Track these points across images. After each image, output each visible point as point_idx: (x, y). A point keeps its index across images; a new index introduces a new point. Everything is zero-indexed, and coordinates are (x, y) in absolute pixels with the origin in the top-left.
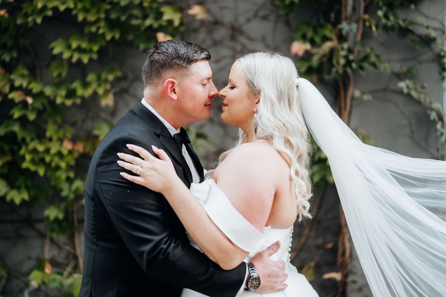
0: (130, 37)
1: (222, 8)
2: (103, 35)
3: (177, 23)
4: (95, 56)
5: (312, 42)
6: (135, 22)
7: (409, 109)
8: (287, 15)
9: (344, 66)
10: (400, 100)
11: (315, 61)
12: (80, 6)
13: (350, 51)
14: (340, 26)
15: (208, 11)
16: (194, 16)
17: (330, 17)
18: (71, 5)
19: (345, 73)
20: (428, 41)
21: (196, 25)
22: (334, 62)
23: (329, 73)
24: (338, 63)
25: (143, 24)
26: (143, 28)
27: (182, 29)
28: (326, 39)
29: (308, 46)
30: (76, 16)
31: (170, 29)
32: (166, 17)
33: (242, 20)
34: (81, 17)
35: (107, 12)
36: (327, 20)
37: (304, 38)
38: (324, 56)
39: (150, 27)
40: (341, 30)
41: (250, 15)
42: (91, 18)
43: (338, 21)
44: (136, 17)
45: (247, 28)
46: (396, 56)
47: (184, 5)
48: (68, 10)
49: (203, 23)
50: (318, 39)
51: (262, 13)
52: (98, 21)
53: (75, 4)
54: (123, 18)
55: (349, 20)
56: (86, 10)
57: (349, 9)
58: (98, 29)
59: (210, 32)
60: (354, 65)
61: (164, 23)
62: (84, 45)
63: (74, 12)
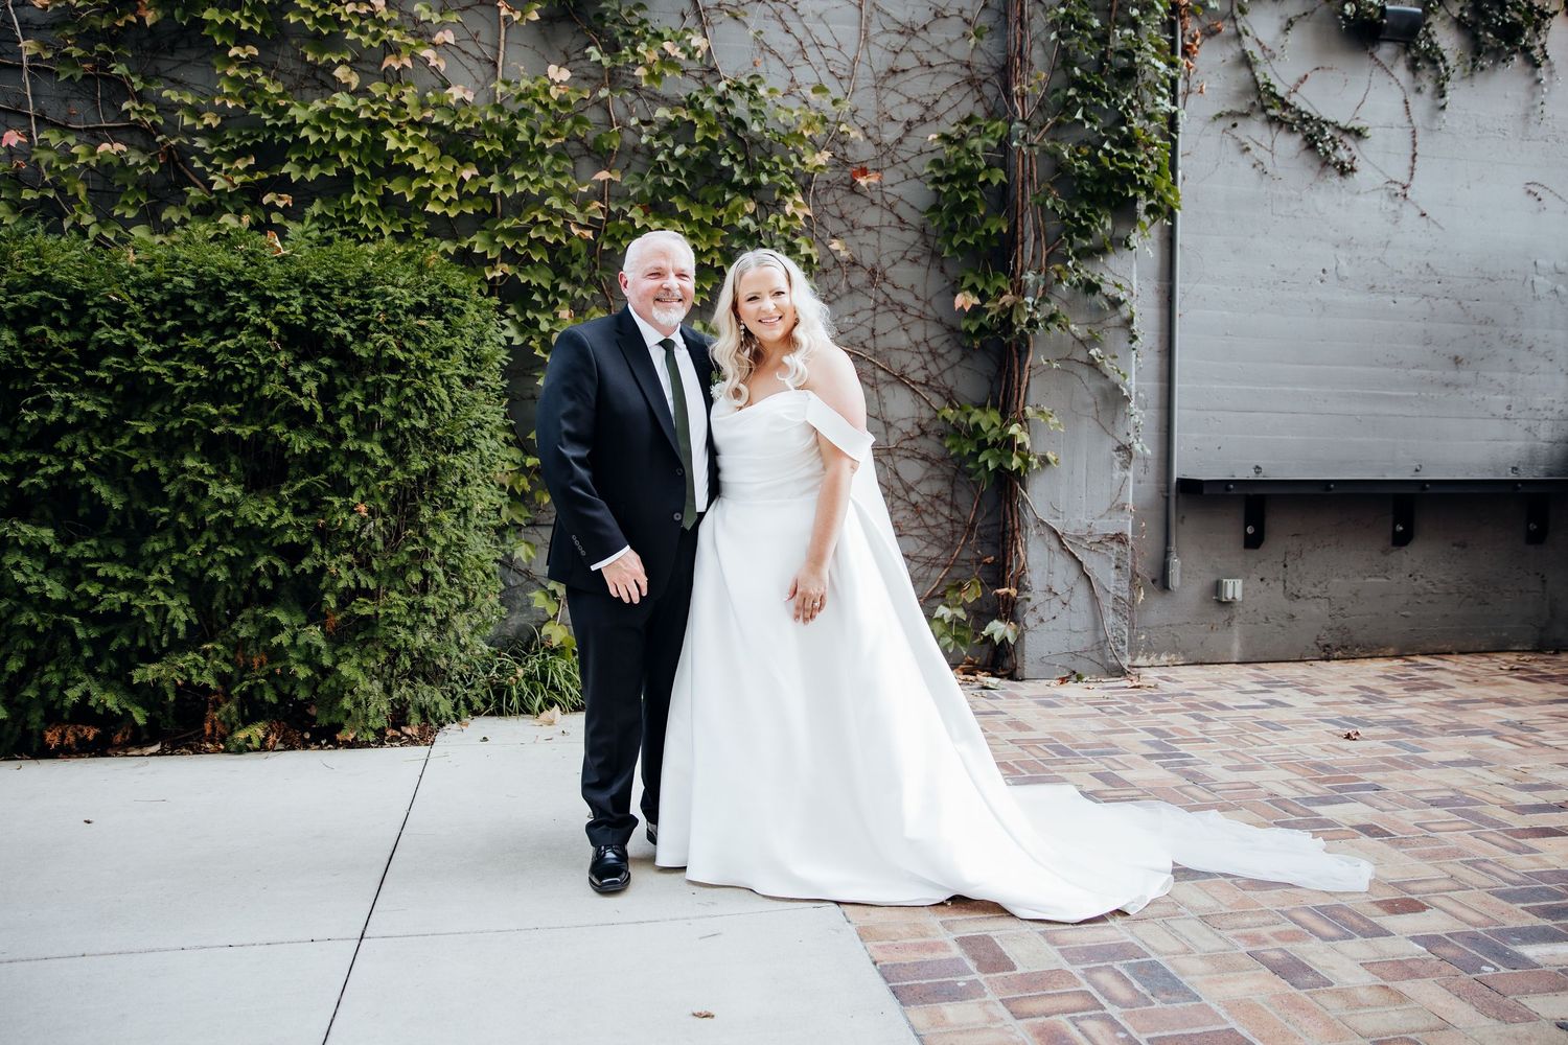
3: (815, 259)
5: (983, 295)
7: (1095, 384)
8: (938, 262)
10: (1084, 372)
13: (1035, 307)
14: (1024, 277)
15: (848, 248)
16: (835, 252)
20: (1116, 303)
24: (1020, 322)
28: (1002, 293)
29: (977, 301)
32: (803, 251)
33: (886, 262)
35: (723, 239)
37: (973, 289)
38: (1002, 312)
41: (896, 256)
46: (1082, 318)
50: (990, 292)
51: (910, 255)
52: (709, 251)
57: (1028, 257)
58: (713, 261)
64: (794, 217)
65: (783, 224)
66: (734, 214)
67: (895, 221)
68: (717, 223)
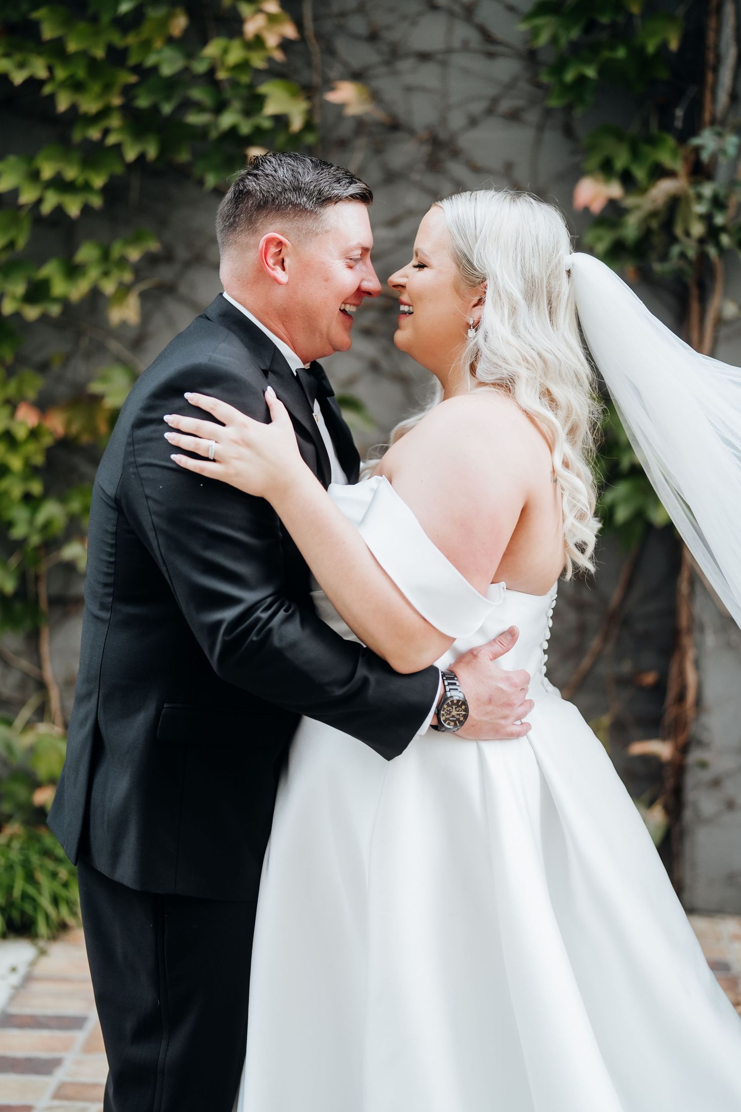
0: (184, 157)
1: (409, 89)
2: (118, 148)
3: (297, 124)
4: (96, 201)
5: (627, 180)
6: (195, 119)
8: (568, 109)
9: (702, 241)
11: (631, 227)
12: (61, 74)
13: (718, 203)
14: (696, 141)
15: (375, 96)
16: (340, 107)
17: (673, 117)
18: (42, 73)
19: (703, 256)
21: (345, 130)
22: (679, 231)
23: (664, 257)
24: (687, 234)
25: (215, 124)
26: (214, 134)
27: (310, 139)
28: (659, 172)
29: (615, 190)
30: (52, 98)
31: (281, 139)
32: (271, 108)
33: (457, 120)
34: (63, 104)
35: (128, 91)
36: (666, 125)
37: (607, 169)
38: (653, 214)
39: (233, 130)
40: (698, 150)
41: (477, 108)
42: (90, 105)
43: (692, 127)
44: (199, 107)
45: (467, 141)
47: (316, 79)
48: (33, 83)
49: (361, 125)
50: (640, 174)
51: (505, 105)
52: (104, 113)
53: (50, 69)
54: (167, 108)
55: (719, 124)
56: (77, 86)
57: (723, 98)
58: (106, 132)
59: (378, 150)
60: (725, 239)
61: (267, 124)
62: (71, 173)
63: (47, 89)
64: (258, 42)
65: (235, 55)
66: (146, 46)
67: (474, 36)
68: (117, 56)
